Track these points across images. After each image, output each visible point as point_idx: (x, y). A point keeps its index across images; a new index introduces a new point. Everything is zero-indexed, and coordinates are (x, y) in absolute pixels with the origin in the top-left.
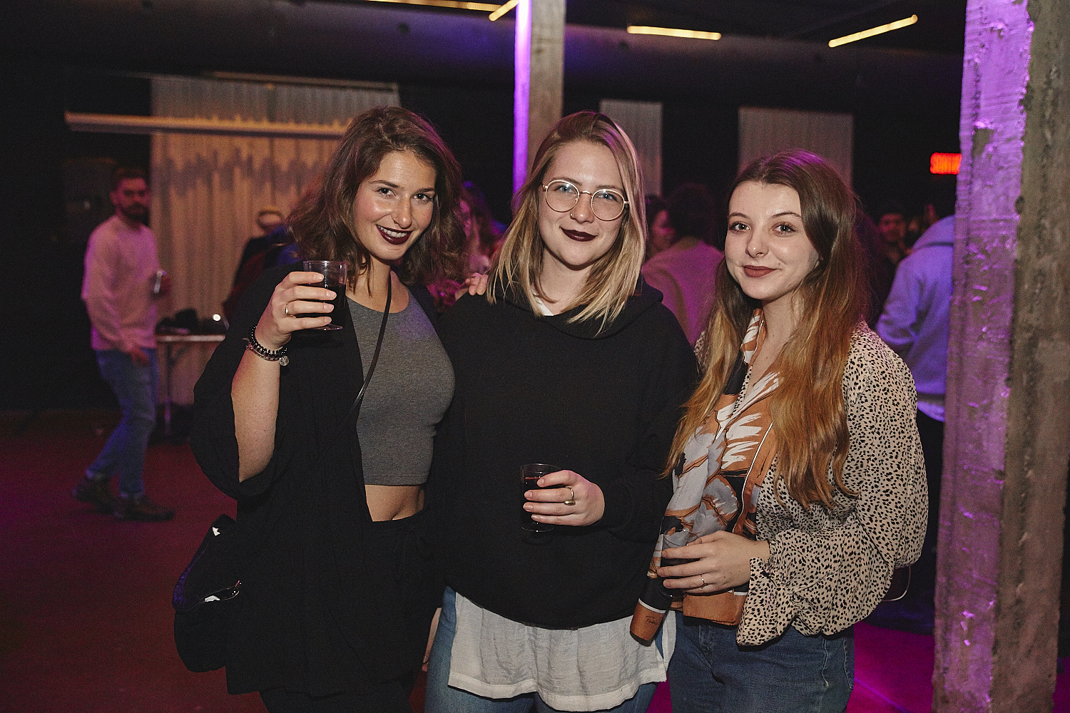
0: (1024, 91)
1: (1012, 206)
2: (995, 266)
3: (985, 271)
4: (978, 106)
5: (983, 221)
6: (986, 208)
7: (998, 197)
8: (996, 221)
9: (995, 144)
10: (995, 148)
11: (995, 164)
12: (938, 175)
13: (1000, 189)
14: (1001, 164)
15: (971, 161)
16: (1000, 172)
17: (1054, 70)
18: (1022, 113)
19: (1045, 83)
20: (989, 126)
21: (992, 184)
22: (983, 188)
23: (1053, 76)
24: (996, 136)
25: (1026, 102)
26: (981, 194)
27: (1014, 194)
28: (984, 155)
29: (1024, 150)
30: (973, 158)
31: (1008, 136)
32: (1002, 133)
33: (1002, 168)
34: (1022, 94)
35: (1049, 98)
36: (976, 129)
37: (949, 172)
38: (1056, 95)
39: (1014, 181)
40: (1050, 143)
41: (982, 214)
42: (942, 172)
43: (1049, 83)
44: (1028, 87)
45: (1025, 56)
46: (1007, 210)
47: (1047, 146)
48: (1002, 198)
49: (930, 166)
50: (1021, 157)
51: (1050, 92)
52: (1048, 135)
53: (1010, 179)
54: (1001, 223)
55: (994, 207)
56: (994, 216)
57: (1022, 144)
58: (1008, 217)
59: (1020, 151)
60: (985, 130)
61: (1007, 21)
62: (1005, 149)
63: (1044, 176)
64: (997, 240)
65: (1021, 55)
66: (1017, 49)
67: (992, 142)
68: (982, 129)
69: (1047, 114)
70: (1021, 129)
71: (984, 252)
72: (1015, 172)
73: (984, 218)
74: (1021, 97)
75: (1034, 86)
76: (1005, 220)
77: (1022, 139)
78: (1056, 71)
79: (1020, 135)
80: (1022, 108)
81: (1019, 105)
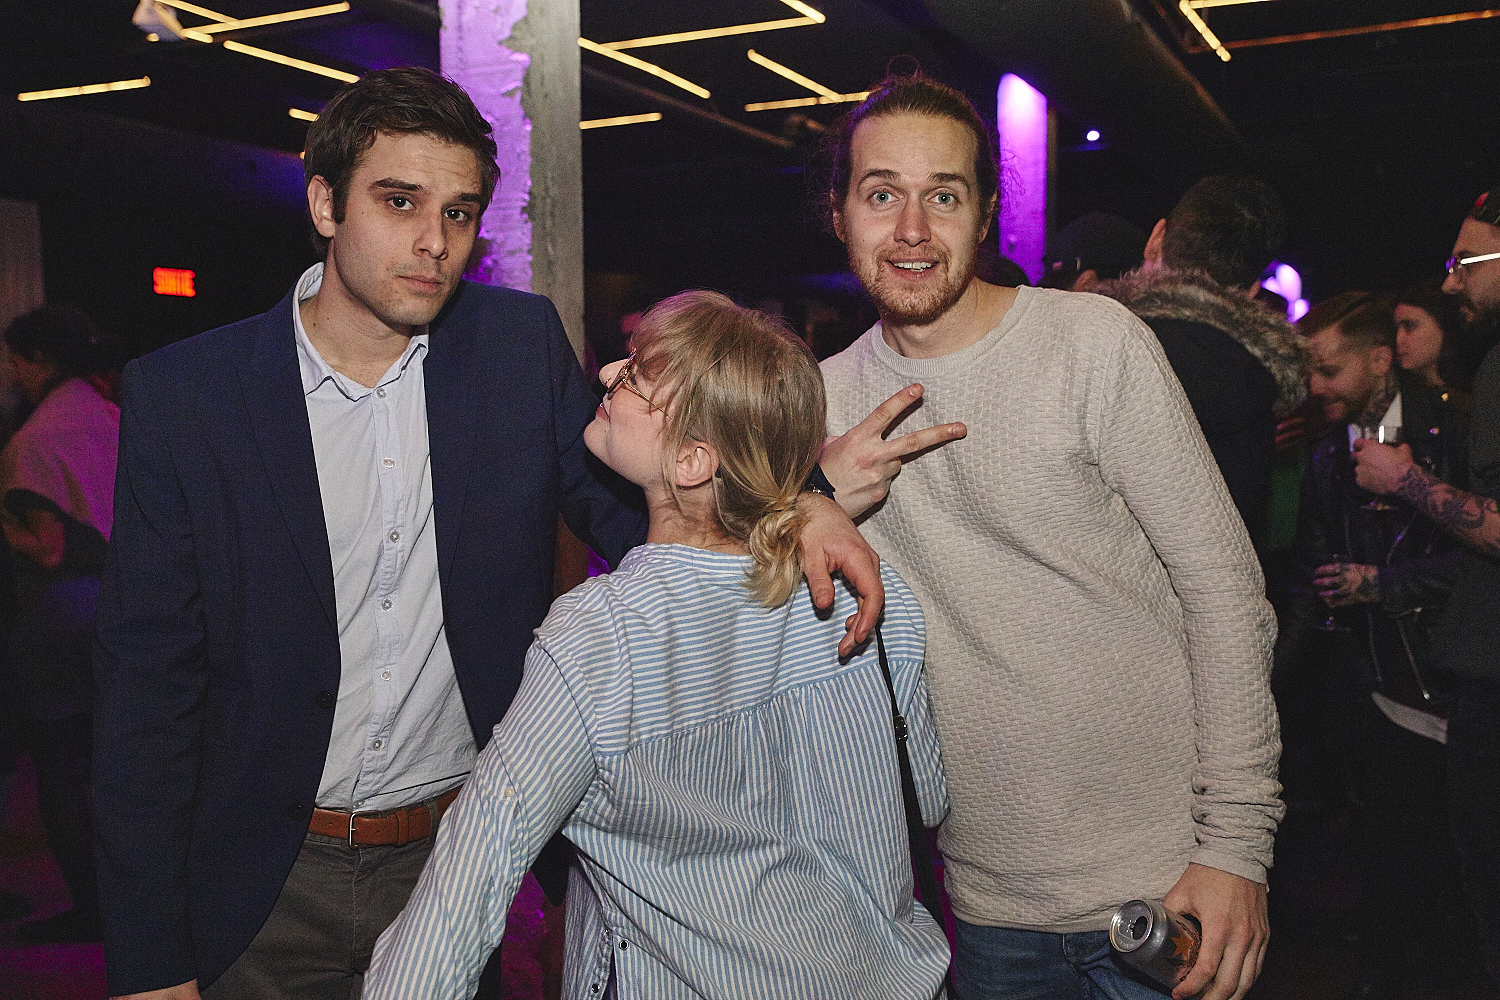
0: (527, 197)
9: (494, 257)
10: (496, 261)
12: (165, 296)
17: (550, 176)
18: (526, 222)
19: (544, 190)
23: (550, 183)
24: (497, 247)
25: (529, 210)
29: (532, 264)
31: (511, 248)
34: (525, 200)
35: (548, 208)
37: (178, 293)
38: (553, 205)
40: (552, 258)
42: (170, 293)
43: (547, 189)
44: (530, 193)
45: (523, 157)
47: (550, 261)
49: (153, 283)
51: (548, 200)
52: (550, 249)
57: (530, 258)
61: (497, 115)
62: (506, 262)
65: (519, 155)
66: (514, 149)
67: (491, 254)
69: (548, 226)
70: (527, 241)
74: (525, 204)
75: (535, 191)
77: (529, 252)
78: (552, 178)
79: (526, 248)
80: (525, 216)
81: (522, 213)
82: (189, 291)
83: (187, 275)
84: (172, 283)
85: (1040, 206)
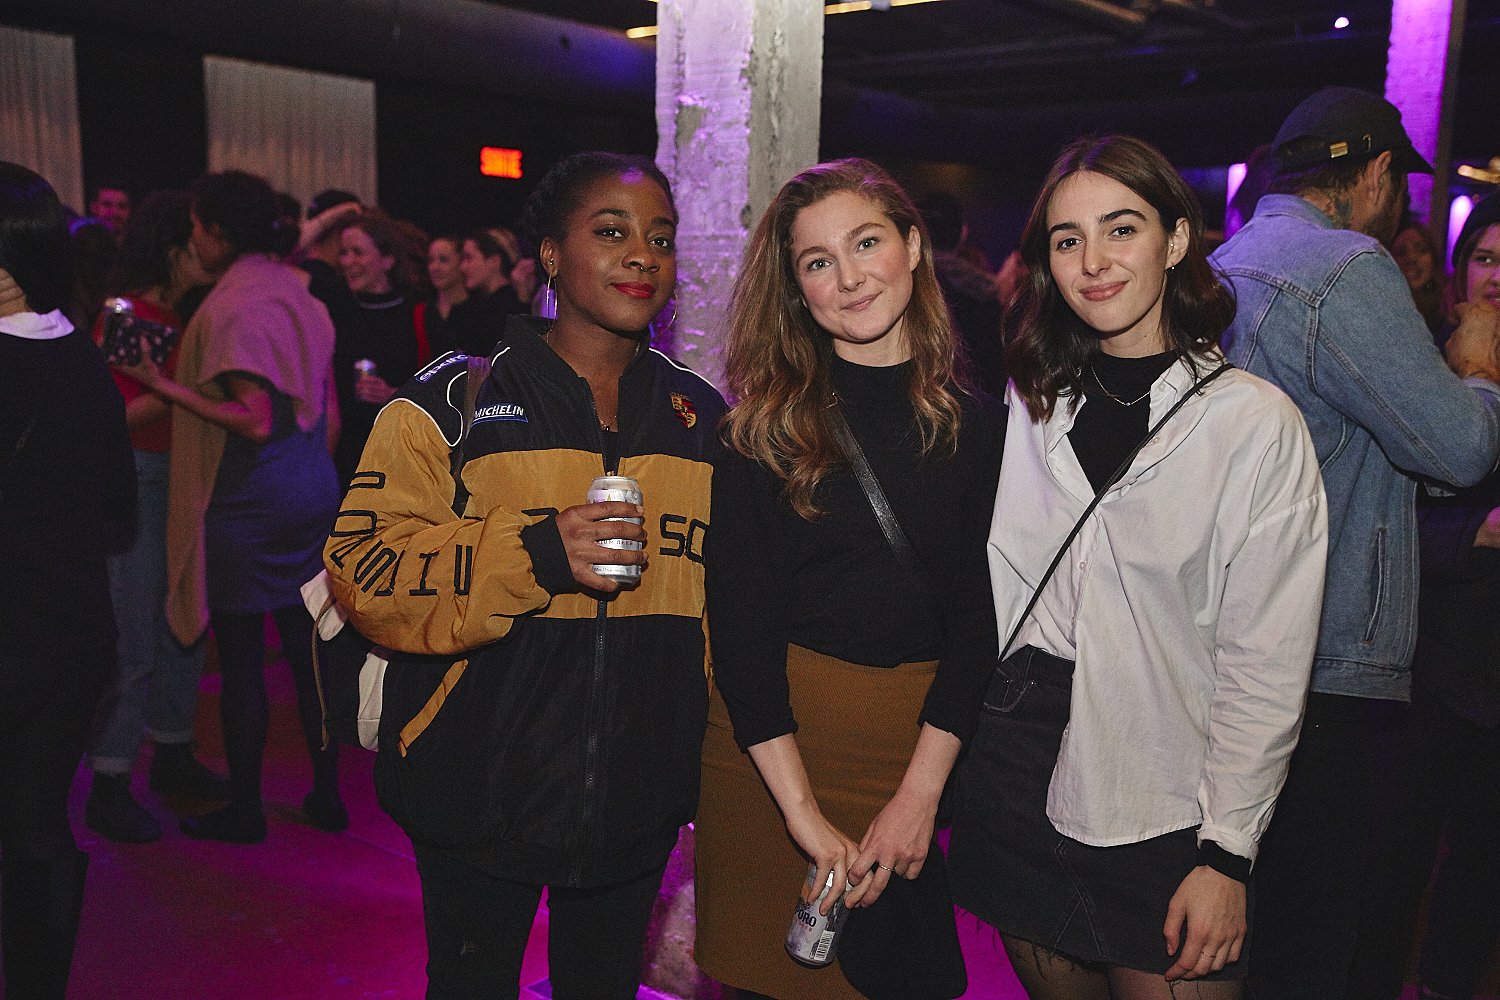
0: (747, 57)
1: (735, 216)
2: (715, 302)
3: (700, 308)
4: (682, 74)
5: (696, 237)
6: (699, 219)
7: (715, 205)
8: (715, 237)
9: (708, 130)
10: (709, 135)
11: (710, 157)
12: (491, 177)
13: (717, 194)
14: (719, 158)
15: (674, 152)
16: (718, 168)
17: (779, 32)
18: (745, 88)
19: (770, 50)
20: (700, 103)
21: (706, 185)
22: (694, 190)
23: (778, 41)
24: (710, 117)
25: (749, 74)
26: (691, 200)
27: (739, 202)
28: (693, 145)
29: (750, 140)
30: (677, 147)
31: (727, 119)
32: (720, 113)
33: (720, 162)
34: (744, 61)
35: (775, 72)
36: (680, 105)
37: (505, 174)
38: (782, 68)
39: (736, 183)
40: (777, 135)
41: (693, 228)
42: (496, 173)
43: (773, 49)
44: (751, 53)
45: (746, 8)
46: (729, 224)
47: (774, 137)
48: (722, 206)
49: (480, 163)
50: (747, 149)
51: (775, 63)
52: (775, 122)
53: (731, 180)
54: (721, 242)
55: (709, 220)
56: (710, 231)
57: (748, 131)
58: (731, 233)
59: (744, 140)
60: (694, 108)
62: (721, 136)
63: (772, 178)
64: (716, 265)
65: (741, 7)
67: (704, 126)
68: (688, 107)
69: (774, 93)
70: (746, 111)
71: (699, 282)
72: (738, 169)
73: (698, 234)
74: (745, 66)
75: (758, 52)
76: (728, 237)
77: (747, 124)
78: (781, 35)
79: (744, 119)
80: (745, 81)
81: (741, 77)
82: (514, 172)
83: (515, 156)
84: (500, 164)
85: (1436, 89)
